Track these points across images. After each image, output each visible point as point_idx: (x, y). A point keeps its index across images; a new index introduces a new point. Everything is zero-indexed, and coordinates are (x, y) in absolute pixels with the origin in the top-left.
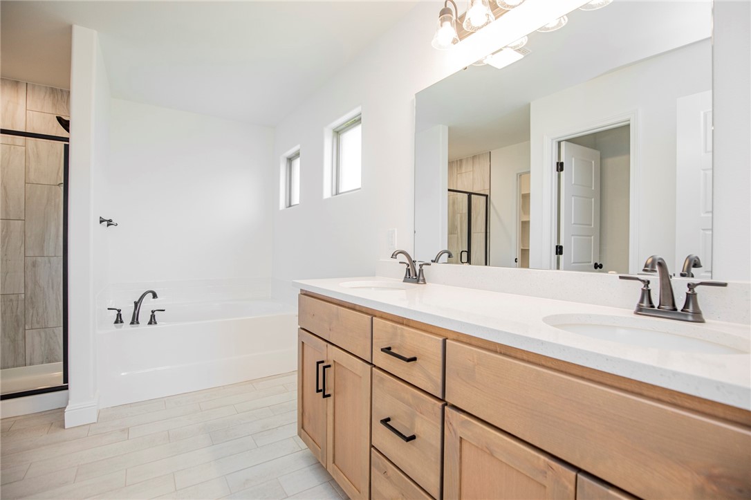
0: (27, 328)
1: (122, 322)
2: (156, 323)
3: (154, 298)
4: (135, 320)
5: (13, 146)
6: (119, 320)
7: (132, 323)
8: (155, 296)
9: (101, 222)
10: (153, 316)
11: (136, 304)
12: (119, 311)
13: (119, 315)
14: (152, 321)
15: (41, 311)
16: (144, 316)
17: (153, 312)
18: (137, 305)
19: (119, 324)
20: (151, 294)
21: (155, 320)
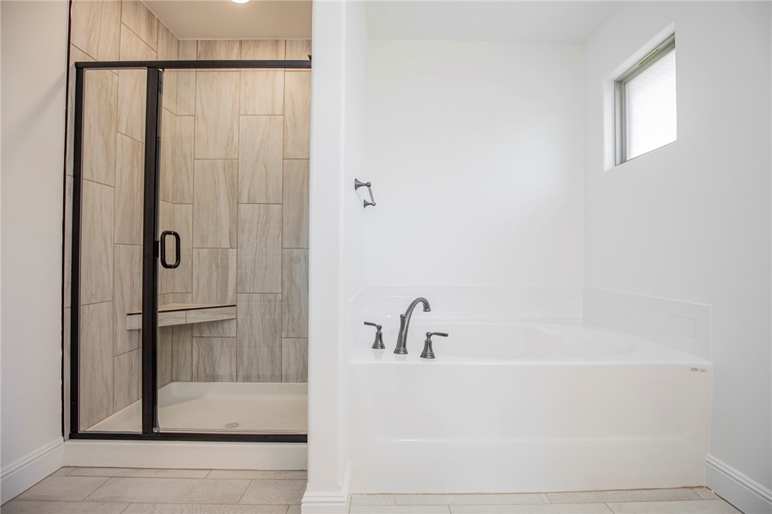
0: (283, 336)
1: (382, 347)
2: (433, 356)
3: (425, 310)
4: (401, 347)
5: (272, 117)
6: (379, 343)
7: (397, 351)
8: (427, 307)
9: (357, 187)
10: (428, 344)
11: (403, 318)
12: (379, 328)
13: (379, 336)
14: (428, 352)
15: (296, 316)
16: (415, 342)
17: (429, 335)
18: (404, 320)
19: (379, 350)
20: (422, 303)
21: (431, 351)
